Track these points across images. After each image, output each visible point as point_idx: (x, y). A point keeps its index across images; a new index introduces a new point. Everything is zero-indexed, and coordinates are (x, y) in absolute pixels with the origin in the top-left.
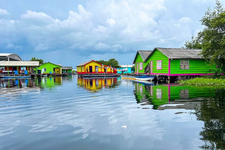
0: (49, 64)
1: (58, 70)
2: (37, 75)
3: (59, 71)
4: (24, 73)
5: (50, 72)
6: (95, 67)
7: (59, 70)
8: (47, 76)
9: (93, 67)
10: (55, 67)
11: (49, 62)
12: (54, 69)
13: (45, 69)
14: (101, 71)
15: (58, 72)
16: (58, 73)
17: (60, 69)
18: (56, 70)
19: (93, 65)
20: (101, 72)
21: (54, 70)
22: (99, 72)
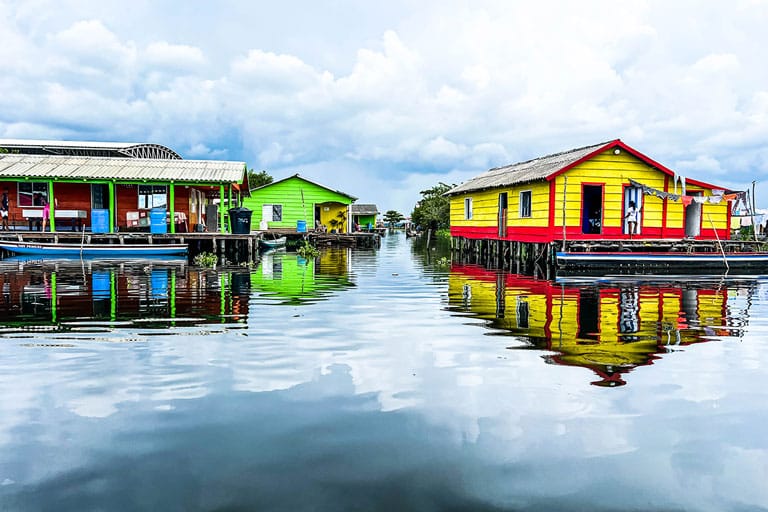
0: (294, 185)
1: (333, 215)
2: (229, 243)
3: (339, 220)
4: (147, 229)
5: (300, 224)
6: (620, 190)
7: (341, 215)
8: (286, 245)
9: (607, 189)
10: (323, 198)
11: (295, 177)
12: (318, 209)
13: (277, 212)
14: (659, 224)
15: (334, 223)
16: (333, 231)
17: (343, 210)
18: (328, 216)
19: (612, 174)
20: (663, 231)
21: (318, 217)
22: (647, 232)
